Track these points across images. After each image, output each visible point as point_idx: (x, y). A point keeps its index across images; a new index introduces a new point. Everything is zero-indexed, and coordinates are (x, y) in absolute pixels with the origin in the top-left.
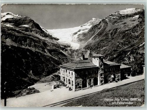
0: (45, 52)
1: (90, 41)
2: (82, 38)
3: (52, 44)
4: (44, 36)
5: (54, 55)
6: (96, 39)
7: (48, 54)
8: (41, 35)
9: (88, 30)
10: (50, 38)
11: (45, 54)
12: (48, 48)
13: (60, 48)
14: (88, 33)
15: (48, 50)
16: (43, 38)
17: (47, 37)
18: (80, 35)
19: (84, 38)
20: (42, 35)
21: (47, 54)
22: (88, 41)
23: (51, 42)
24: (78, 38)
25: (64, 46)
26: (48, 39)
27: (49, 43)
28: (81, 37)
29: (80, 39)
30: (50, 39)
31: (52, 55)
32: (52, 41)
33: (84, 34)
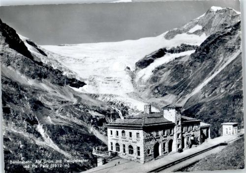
0: (39, 135)
1: (197, 95)
2: (168, 83)
3: (62, 102)
4: (32, 72)
5: (67, 147)
6: (217, 91)
7: (49, 143)
8: (22, 72)
9: (193, 51)
10: (53, 83)
11: (38, 142)
12: (49, 120)
13: (89, 120)
14: (191, 64)
15: (48, 127)
16: (31, 82)
17: (45, 77)
18: (161, 71)
19: (176, 83)
20: (27, 69)
21: (43, 141)
22: (188, 97)
23: (59, 94)
24: (154, 79)
25: (104, 112)
26: (48, 85)
27: (51, 101)
28: (165, 77)
29: (160, 85)
30: (55, 86)
31: (61, 148)
32: (62, 92)
33: (177, 68)
